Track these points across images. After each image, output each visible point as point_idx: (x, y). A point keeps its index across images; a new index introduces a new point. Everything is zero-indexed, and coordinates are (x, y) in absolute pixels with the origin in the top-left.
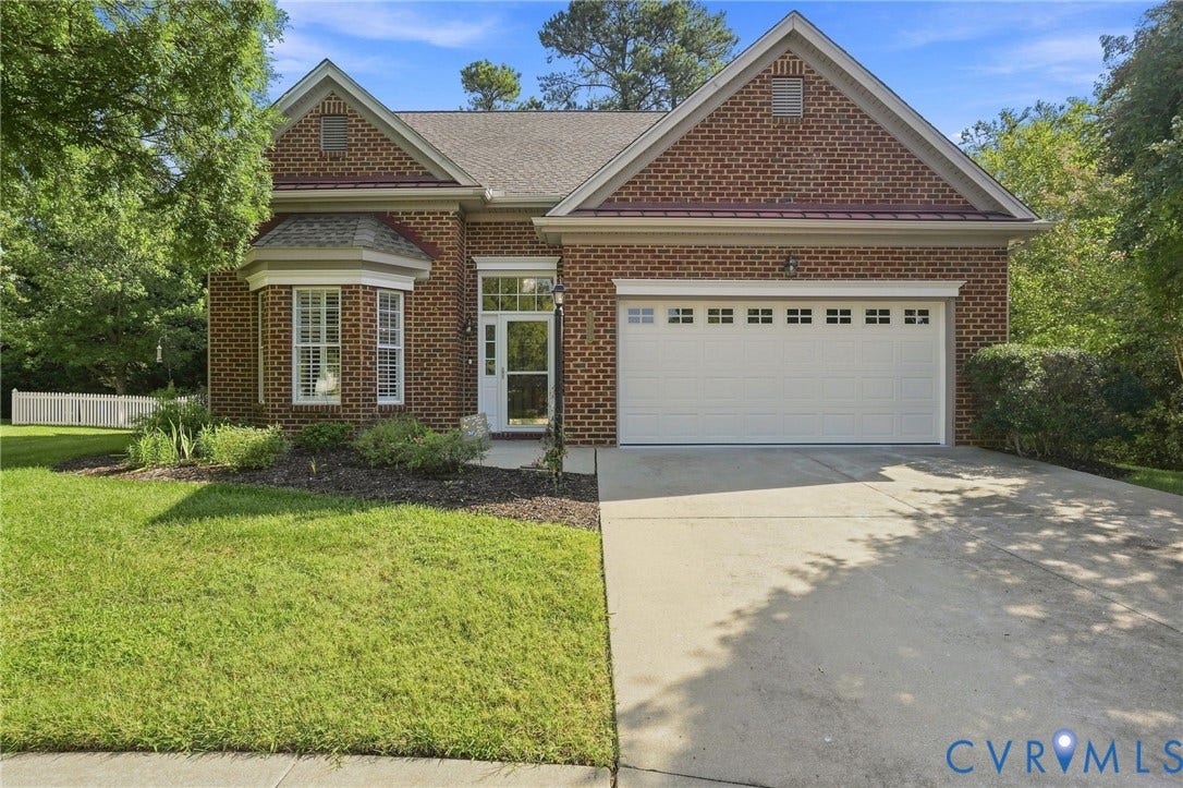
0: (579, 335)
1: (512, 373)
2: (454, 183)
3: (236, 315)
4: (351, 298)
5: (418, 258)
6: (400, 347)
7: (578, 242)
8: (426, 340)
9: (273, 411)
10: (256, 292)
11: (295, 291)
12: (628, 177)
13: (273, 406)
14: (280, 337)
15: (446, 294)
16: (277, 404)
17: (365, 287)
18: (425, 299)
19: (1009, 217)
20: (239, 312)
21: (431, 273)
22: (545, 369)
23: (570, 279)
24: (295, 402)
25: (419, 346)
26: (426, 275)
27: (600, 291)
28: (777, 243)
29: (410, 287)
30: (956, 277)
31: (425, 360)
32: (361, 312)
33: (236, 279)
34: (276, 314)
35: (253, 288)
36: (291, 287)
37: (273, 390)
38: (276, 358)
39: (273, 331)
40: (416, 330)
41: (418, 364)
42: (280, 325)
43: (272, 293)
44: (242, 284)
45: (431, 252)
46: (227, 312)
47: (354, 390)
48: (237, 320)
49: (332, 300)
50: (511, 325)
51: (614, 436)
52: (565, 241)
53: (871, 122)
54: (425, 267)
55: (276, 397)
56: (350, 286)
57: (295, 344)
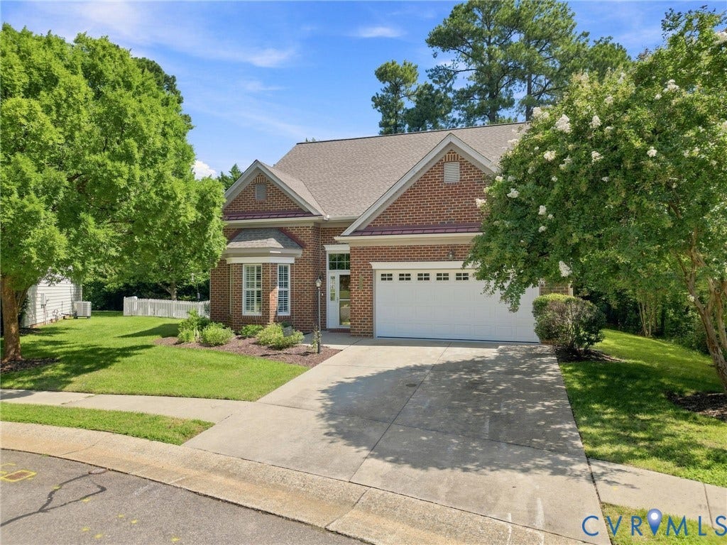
0: (356, 287)
1: (341, 300)
2: (309, 214)
3: (221, 275)
4: (266, 269)
5: (296, 248)
6: (289, 289)
8: (300, 286)
10: (229, 265)
11: (243, 265)
12: (377, 215)
14: (237, 286)
15: (308, 265)
16: (236, 315)
17: (272, 264)
18: (300, 267)
20: (222, 273)
21: (302, 255)
23: (353, 262)
24: (243, 314)
25: (297, 288)
26: (300, 256)
28: (446, 243)
29: (293, 262)
31: (300, 295)
32: (270, 275)
34: (236, 276)
35: (228, 263)
36: (242, 264)
37: (235, 309)
38: (236, 295)
39: (235, 283)
40: (296, 281)
41: (297, 296)
42: (237, 281)
43: (235, 267)
45: (301, 245)
46: (217, 273)
47: (267, 310)
48: (221, 277)
49: (259, 269)
50: (341, 277)
51: (372, 333)
52: (351, 245)
54: (299, 252)
55: (236, 312)
56: (266, 264)
57: (243, 289)
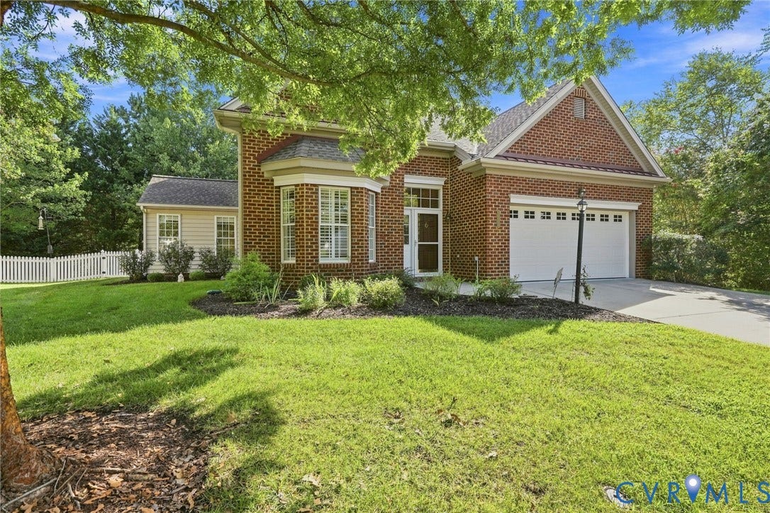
0: (494, 223)
1: (420, 243)
3: (263, 201)
4: (358, 196)
6: (373, 227)
7: (493, 172)
8: (387, 224)
9: (307, 268)
10: (280, 187)
11: (320, 188)
13: (308, 264)
14: (312, 218)
15: (398, 196)
16: (310, 263)
17: (366, 189)
18: (387, 198)
19: (657, 175)
20: (265, 200)
21: (390, 183)
22: (437, 241)
23: (489, 193)
24: (320, 262)
25: (383, 227)
26: (388, 184)
27: (503, 200)
28: (576, 180)
29: (379, 190)
30: (638, 201)
31: (386, 235)
32: (364, 205)
33: (263, 176)
34: (310, 203)
35: (276, 184)
36: (318, 186)
37: (307, 254)
38: (310, 233)
39: (307, 215)
40: (382, 217)
42: (312, 211)
43: (307, 189)
44: (268, 180)
46: (256, 199)
47: (360, 254)
48: (264, 205)
50: (421, 216)
52: (488, 172)
53: (610, 125)
54: (388, 179)
55: (310, 259)
56: (357, 188)
57: (320, 224)
